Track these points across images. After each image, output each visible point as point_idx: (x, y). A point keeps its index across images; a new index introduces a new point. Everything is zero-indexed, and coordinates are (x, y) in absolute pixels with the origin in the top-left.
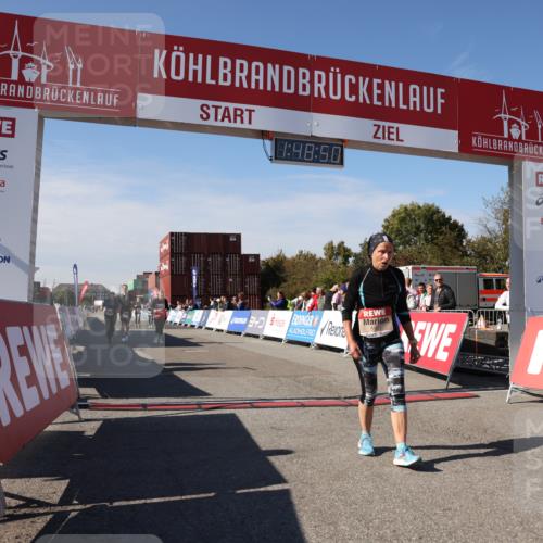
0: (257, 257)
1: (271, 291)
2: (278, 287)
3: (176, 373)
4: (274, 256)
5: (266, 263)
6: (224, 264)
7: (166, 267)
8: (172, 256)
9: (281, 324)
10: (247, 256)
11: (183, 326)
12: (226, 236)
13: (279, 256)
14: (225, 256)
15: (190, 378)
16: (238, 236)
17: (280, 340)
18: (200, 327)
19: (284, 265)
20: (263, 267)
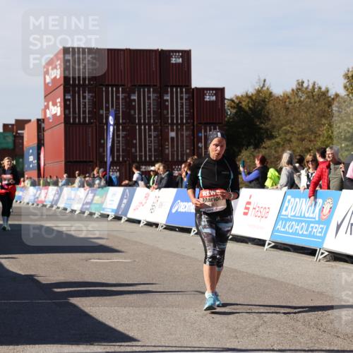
0: (220, 92)
1: (245, 154)
2: (257, 146)
3: (74, 301)
4: (251, 91)
5: (237, 104)
6: (161, 104)
7: (56, 110)
8: (66, 91)
9: (262, 213)
10: (202, 91)
11: (87, 215)
12: (164, 55)
13: (259, 91)
14: (161, 92)
15: (98, 309)
16: (186, 55)
17: (261, 243)
18: (118, 218)
19: (270, 106)
20: (230, 112)
